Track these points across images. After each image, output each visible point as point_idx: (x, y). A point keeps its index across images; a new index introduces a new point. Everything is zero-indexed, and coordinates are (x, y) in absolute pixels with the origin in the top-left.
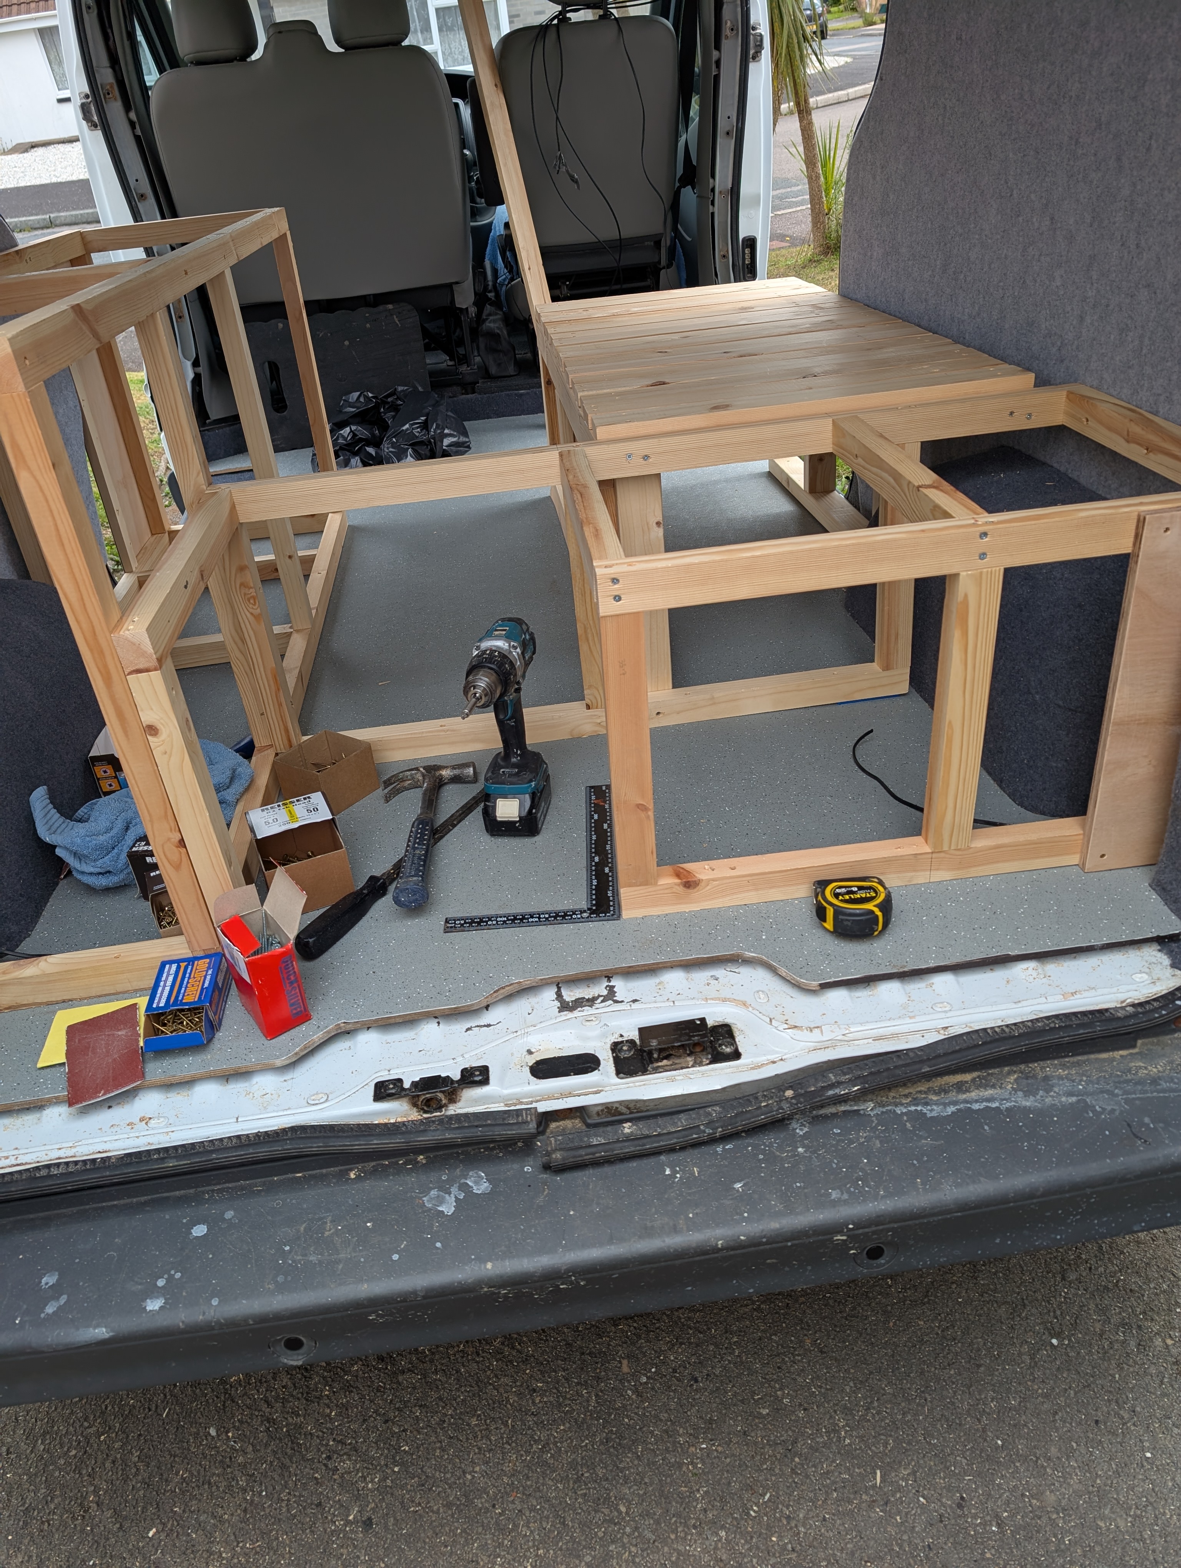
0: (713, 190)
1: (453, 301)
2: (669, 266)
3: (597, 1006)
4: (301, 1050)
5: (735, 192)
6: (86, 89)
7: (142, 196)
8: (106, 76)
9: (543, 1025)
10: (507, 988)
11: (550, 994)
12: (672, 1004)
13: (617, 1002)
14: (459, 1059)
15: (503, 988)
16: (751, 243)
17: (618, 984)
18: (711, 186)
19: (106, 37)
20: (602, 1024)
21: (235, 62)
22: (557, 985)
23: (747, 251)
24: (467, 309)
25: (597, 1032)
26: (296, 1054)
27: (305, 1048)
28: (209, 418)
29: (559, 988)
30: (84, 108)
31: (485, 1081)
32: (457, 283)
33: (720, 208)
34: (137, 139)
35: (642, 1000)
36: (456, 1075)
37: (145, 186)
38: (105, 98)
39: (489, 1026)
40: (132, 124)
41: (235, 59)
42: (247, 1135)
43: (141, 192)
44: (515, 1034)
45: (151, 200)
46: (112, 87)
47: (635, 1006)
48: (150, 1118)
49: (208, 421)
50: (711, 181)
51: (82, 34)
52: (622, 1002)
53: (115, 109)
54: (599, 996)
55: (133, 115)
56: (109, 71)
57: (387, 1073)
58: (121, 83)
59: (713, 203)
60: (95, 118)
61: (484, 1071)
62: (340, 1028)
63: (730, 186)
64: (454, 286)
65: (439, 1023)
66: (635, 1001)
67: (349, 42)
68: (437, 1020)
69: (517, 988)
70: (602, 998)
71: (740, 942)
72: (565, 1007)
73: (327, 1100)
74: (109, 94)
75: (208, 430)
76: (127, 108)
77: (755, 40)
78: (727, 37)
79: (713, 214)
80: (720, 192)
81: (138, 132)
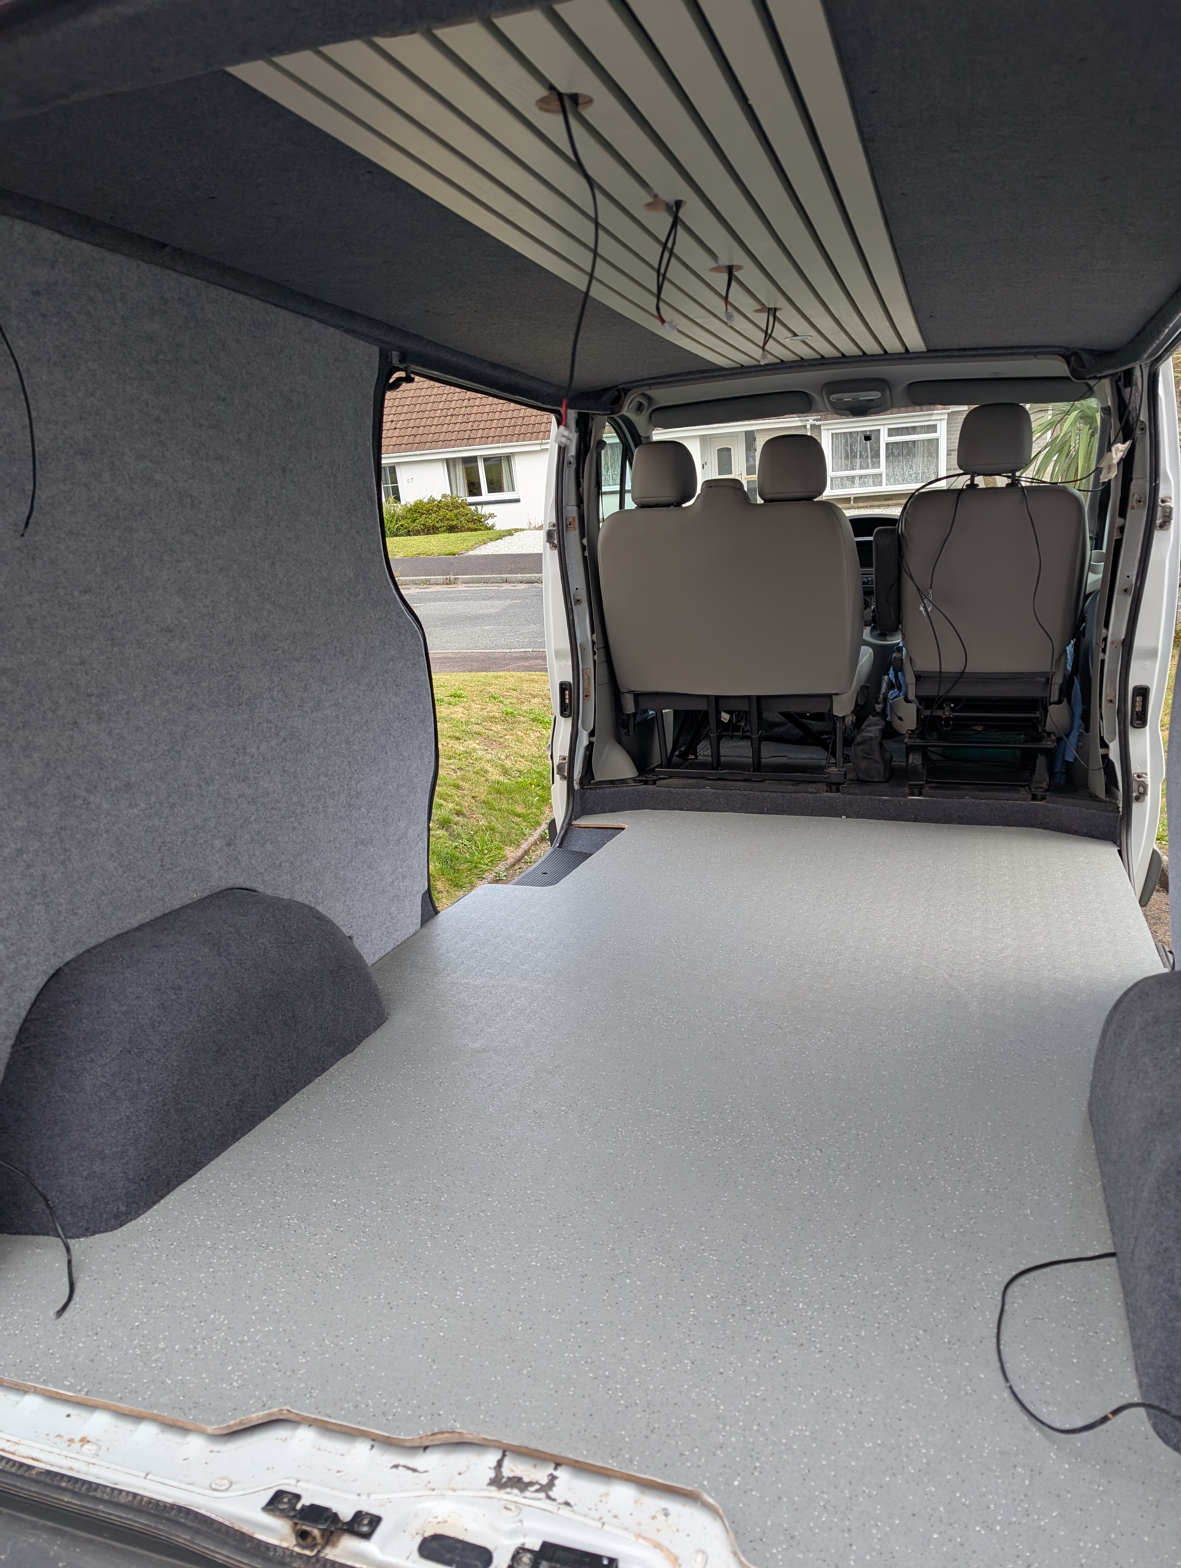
0: (1105, 639)
1: (831, 710)
2: (1059, 702)
3: (527, 1494)
4: (235, 1424)
5: (1128, 644)
6: (554, 521)
7: (578, 601)
8: (572, 511)
9: (464, 1493)
10: (446, 1435)
11: (491, 1458)
12: (600, 1525)
13: (549, 1497)
14: (364, 1497)
15: (442, 1433)
16: (1143, 692)
17: (563, 1475)
18: (1103, 636)
19: (578, 484)
20: (518, 1518)
21: (672, 507)
22: (504, 1452)
23: (1139, 699)
24: (844, 718)
25: (509, 1527)
26: (229, 1426)
27: (241, 1423)
28: (594, 779)
29: (504, 1456)
30: (550, 535)
31: (367, 1536)
32: (836, 694)
33: (1111, 658)
34: (585, 558)
35: (575, 1508)
36: (346, 1514)
37: (583, 595)
38: (567, 527)
39: (414, 1470)
40: (583, 548)
41: (672, 504)
42: (143, 1497)
43: (578, 598)
44: (431, 1492)
45: (585, 605)
46: (574, 520)
47: (564, 1511)
48: (89, 1442)
49: (592, 781)
50: (1104, 631)
51: (560, 484)
52: (554, 1500)
53: (573, 537)
54: (537, 1483)
55: (585, 541)
56: (575, 508)
57: (293, 1482)
58: (581, 517)
59: (1104, 651)
60: (556, 542)
61: (375, 1521)
62: (282, 1414)
63: (1123, 637)
64: (834, 697)
65: (372, 1446)
66: (567, 1504)
67: (768, 497)
68: (372, 1443)
69: (456, 1438)
70: (537, 1487)
71: (707, 1479)
72: (498, 1482)
73: (227, 1490)
74: (570, 524)
75: (590, 789)
76: (582, 535)
77: (1164, 512)
78: (1133, 508)
79: (1103, 661)
80: (1112, 642)
81: (586, 554)
